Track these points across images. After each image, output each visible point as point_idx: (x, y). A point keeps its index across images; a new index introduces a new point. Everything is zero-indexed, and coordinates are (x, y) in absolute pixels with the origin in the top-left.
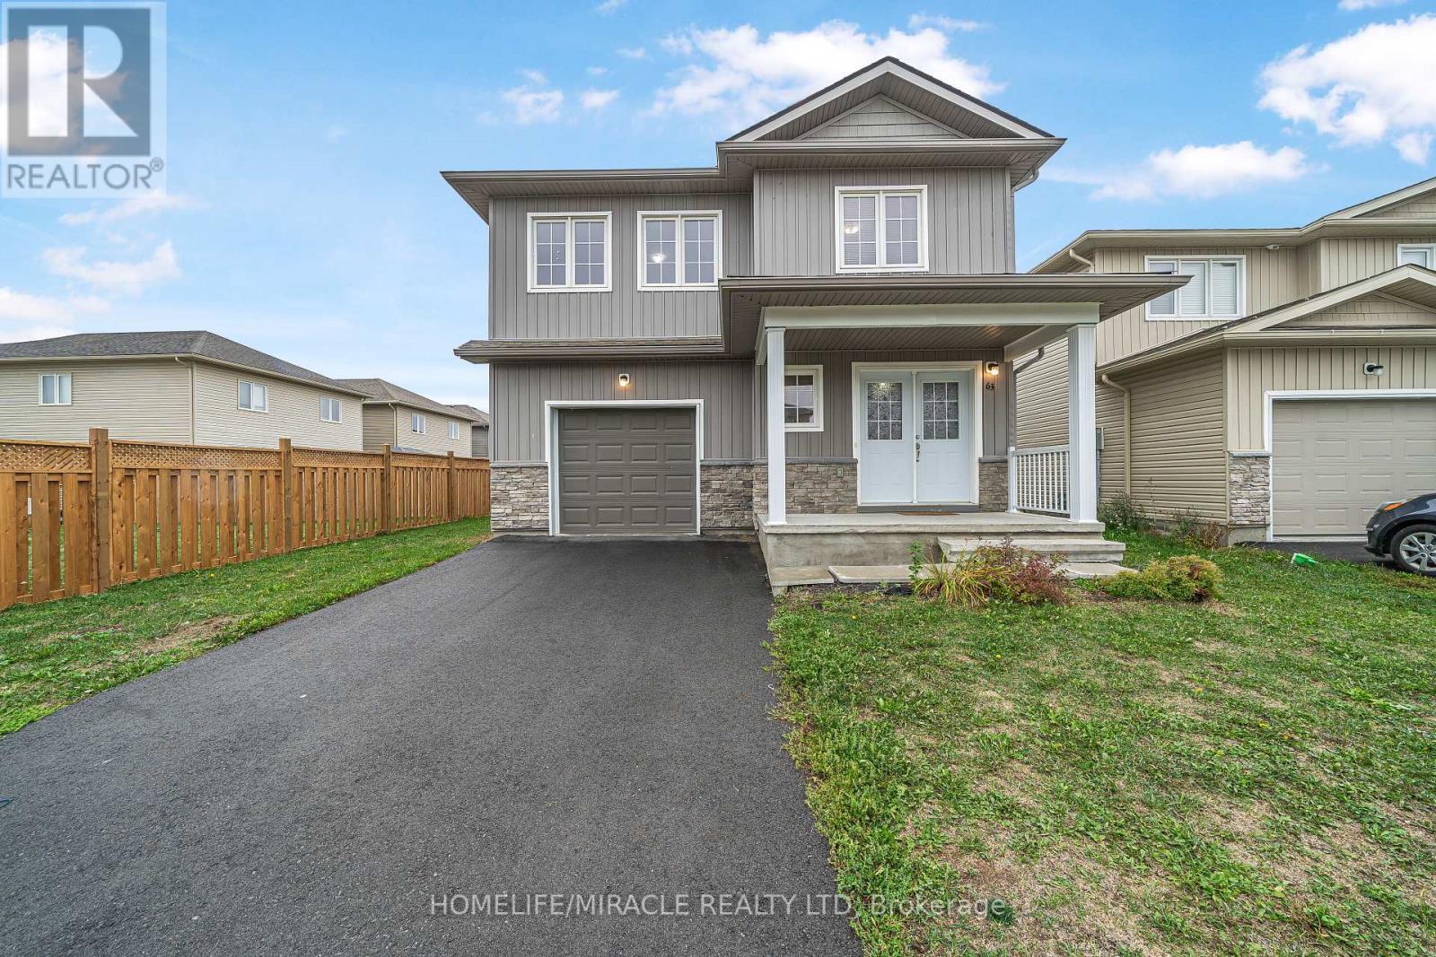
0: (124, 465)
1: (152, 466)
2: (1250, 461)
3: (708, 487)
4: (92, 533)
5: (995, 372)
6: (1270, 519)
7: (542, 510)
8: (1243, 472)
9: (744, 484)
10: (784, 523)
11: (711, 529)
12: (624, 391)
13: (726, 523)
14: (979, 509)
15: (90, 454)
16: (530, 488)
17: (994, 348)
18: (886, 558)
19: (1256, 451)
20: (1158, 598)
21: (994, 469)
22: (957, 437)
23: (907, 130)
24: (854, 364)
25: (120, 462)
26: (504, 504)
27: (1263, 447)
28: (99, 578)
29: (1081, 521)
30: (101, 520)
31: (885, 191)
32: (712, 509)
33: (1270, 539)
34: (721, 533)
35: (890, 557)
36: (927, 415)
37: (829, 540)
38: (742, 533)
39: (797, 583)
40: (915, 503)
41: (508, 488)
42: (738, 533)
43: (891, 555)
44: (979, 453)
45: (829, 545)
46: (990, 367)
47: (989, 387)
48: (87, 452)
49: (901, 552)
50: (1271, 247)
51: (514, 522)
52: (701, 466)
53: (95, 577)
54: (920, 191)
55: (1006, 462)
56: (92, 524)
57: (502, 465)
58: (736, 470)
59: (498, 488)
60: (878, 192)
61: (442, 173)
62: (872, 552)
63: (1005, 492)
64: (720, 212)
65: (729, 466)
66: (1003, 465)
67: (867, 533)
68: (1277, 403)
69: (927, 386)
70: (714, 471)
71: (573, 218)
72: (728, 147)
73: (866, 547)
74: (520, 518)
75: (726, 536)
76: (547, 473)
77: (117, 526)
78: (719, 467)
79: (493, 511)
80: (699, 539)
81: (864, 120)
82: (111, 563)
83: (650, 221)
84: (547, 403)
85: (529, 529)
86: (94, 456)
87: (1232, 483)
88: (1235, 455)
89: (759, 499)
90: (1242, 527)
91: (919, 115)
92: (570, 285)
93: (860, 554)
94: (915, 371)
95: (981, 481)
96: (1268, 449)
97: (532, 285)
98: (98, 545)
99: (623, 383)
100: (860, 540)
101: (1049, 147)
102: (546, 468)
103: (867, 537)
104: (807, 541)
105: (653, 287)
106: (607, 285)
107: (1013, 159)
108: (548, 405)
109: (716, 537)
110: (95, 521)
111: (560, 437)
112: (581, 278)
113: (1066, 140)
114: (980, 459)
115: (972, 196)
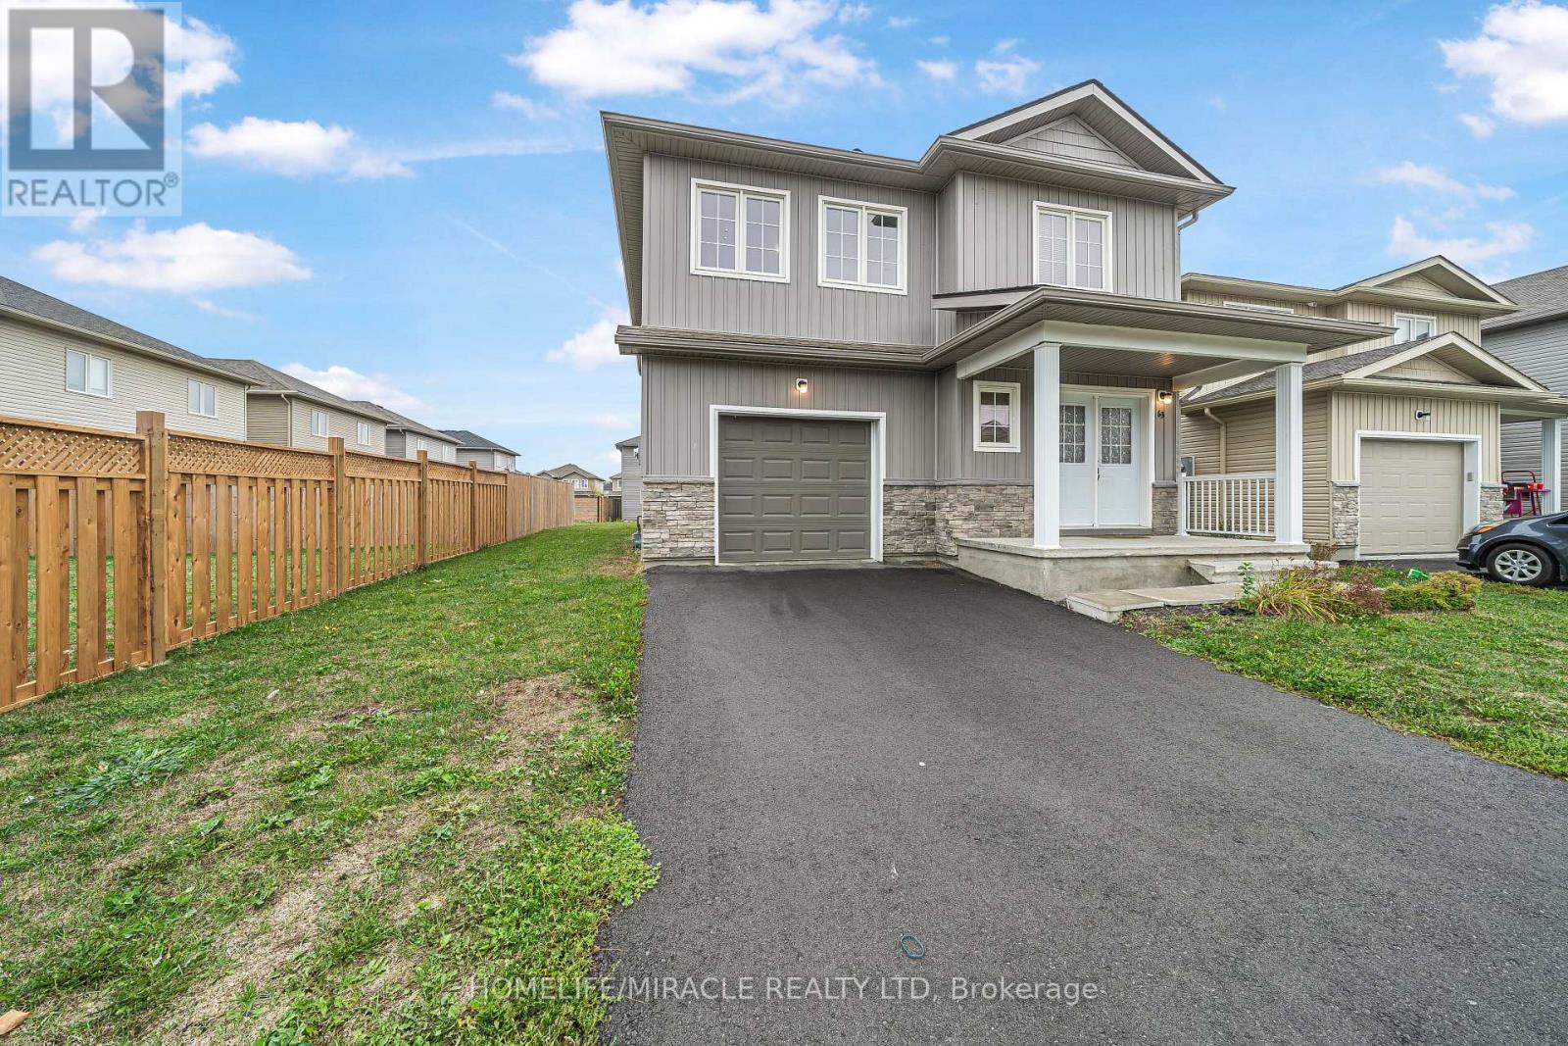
0: (180, 469)
1: (208, 471)
2: (1346, 490)
3: (891, 509)
4: (145, 571)
5: (1168, 400)
6: (1358, 542)
7: (707, 535)
8: (1341, 499)
9: (926, 506)
10: (1058, 547)
11: (893, 555)
12: (800, 398)
13: (908, 548)
14: (1152, 532)
15: (142, 451)
16: (692, 509)
17: (1164, 380)
18: (1145, 581)
19: (1349, 482)
21: (1166, 493)
22: (1129, 462)
23: (1095, 155)
25: (175, 463)
26: (660, 527)
27: (1354, 478)
28: (153, 640)
29: (1292, 543)
30: (155, 553)
31: (1077, 213)
32: (895, 533)
33: (1358, 558)
34: (902, 560)
35: (1149, 580)
36: (1105, 441)
37: (1098, 564)
38: (923, 559)
40: (1096, 527)
41: (664, 508)
42: (919, 559)
43: (1150, 577)
44: (1152, 480)
45: (1098, 569)
46: (1163, 395)
47: (1160, 415)
48: (137, 448)
49: (1157, 574)
50: (1311, 304)
51: (672, 549)
52: (885, 486)
53: (149, 639)
54: (1105, 217)
55: (1176, 487)
56: (144, 559)
57: (658, 480)
58: (920, 491)
59: (654, 508)
60: (1070, 212)
61: (602, 113)
62: (1135, 575)
63: (1174, 515)
64: (905, 209)
65: (912, 487)
66: (1173, 490)
67: (1131, 557)
68: (1365, 440)
69: (1105, 411)
70: (896, 492)
71: (746, 192)
72: (950, 142)
73: (1130, 570)
74: (680, 545)
75: (910, 563)
76: (713, 491)
77: (173, 559)
78: (900, 487)
79: (644, 536)
80: (883, 566)
81: (1057, 137)
82: (166, 616)
83: (831, 207)
84: (712, 407)
85: (690, 558)
86: (147, 453)
87: (1335, 509)
88: (1339, 484)
89: (960, 522)
90: (1341, 547)
91: (1108, 143)
92: (740, 269)
93: (1125, 577)
94: (1097, 395)
95: (1154, 506)
96: (1357, 481)
97: (696, 266)
98: (152, 589)
99: (804, 389)
100: (1125, 563)
101: (1220, 192)
102: (712, 484)
103: (1132, 560)
104: (1080, 564)
105: (833, 283)
106: (784, 274)
107: (1182, 198)
108: (714, 410)
109: (899, 563)
110: (148, 553)
111: (722, 449)
112: (752, 264)
113: (1235, 188)
114: (1153, 485)
115: (1149, 228)
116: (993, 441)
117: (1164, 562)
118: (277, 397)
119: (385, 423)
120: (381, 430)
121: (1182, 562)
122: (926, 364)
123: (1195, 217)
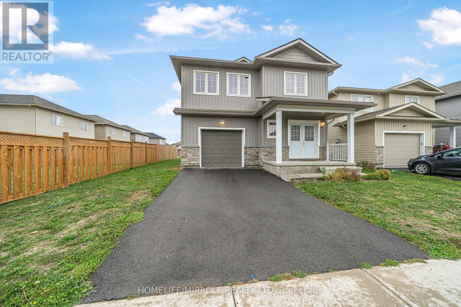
0: (72, 145)
1: (78, 145)
2: (380, 148)
3: (246, 153)
4: (65, 167)
5: (323, 124)
6: (384, 162)
7: (197, 160)
8: (378, 150)
9: (256, 153)
10: (281, 163)
11: (248, 165)
12: (222, 125)
13: (251, 164)
14: (319, 160)
15: (64, 141)
16: (194, 153)
17: (323, 118)
19: (381, 145)
20: (379, 179)
21: (323, 149)
22: (313, 141)
23: (302, 58)
24: (289, 120)
26: (186, 158)
27: (382, 144)
28: (66, 182)
29: (351, 162)
30: (67, 163)
31: (297, 74)
32: (247, 160)
33: (384, 167)
34: (250, 167)
36: (306, 135)
37: (293, 167)
38: (256, 166)
39: (294, 178)
40: (303, 158)
41: (187, 153)
42: (254, 167)
43: (308, 171)
44: (319, 145)
45: (292, 169)
46: (322, 122)
47: (322, 127)
48: (63, 140)
49: (310, 170)
50: (379, 94)
51: (189, 164)
52: (245, 147)
53: (65, 182)
54: (305, 74)
55: (326, 147)
57: (185, 146)
58: (254, 149)
59: (184, 153)
60: (295, 74)
61: (170, 56)
62: (303, 171)
63: (325, 155)
64: (250, 75)
65: (252, 148)
66: (325, 148)
68: (386, 134)
69: (306, 127)
70: (248, 149)
71: (207, 73)
72: (258, 58)
73: (302, 169)
74: (191, 163)
75: (252, 167)
76: (199, 149)
77: (71, 165)
78: (249, 148)
79: (182, 160)
80: (244, 168)
81: (291, 53)
82: (69, 177)
83: (230, 76)
84: (199, 127)
85: (193, 166)
86: (65, 141)
87: (376, 153)
88: (377, 146)
89: (263, 157)
90: (378, 164)
91: (305, 54)
92: (206, 92)
93: (300, 171)
94: (303, 122)
95: (320, 152)
96: (383, 145)
97: (195, 92)
98: (66, 171)
99: (223, 123)
100: (300, 167)
101: (338, 66)
102: (199, 147)
103: (302, 166)
104: (287, 168)
105: (231, 95)
106: (218, 93)
107: (328, 68)
108: (199, 128)
109: (249, 168)
110: (65, 163)
111: (202, 138)
112: (209, 91)
113: (342, 65)
114: (319, 147)
115: (318, 77)
116: (273, 135)
117: (312, 167)
118: (102, 125)
119: (130, 131)
120: (129, 133)
121: (317, 167)
122: (255, 115)
123: (333, 73)
